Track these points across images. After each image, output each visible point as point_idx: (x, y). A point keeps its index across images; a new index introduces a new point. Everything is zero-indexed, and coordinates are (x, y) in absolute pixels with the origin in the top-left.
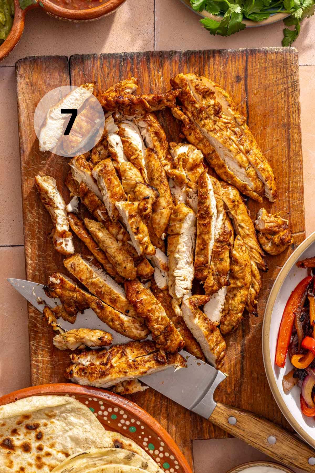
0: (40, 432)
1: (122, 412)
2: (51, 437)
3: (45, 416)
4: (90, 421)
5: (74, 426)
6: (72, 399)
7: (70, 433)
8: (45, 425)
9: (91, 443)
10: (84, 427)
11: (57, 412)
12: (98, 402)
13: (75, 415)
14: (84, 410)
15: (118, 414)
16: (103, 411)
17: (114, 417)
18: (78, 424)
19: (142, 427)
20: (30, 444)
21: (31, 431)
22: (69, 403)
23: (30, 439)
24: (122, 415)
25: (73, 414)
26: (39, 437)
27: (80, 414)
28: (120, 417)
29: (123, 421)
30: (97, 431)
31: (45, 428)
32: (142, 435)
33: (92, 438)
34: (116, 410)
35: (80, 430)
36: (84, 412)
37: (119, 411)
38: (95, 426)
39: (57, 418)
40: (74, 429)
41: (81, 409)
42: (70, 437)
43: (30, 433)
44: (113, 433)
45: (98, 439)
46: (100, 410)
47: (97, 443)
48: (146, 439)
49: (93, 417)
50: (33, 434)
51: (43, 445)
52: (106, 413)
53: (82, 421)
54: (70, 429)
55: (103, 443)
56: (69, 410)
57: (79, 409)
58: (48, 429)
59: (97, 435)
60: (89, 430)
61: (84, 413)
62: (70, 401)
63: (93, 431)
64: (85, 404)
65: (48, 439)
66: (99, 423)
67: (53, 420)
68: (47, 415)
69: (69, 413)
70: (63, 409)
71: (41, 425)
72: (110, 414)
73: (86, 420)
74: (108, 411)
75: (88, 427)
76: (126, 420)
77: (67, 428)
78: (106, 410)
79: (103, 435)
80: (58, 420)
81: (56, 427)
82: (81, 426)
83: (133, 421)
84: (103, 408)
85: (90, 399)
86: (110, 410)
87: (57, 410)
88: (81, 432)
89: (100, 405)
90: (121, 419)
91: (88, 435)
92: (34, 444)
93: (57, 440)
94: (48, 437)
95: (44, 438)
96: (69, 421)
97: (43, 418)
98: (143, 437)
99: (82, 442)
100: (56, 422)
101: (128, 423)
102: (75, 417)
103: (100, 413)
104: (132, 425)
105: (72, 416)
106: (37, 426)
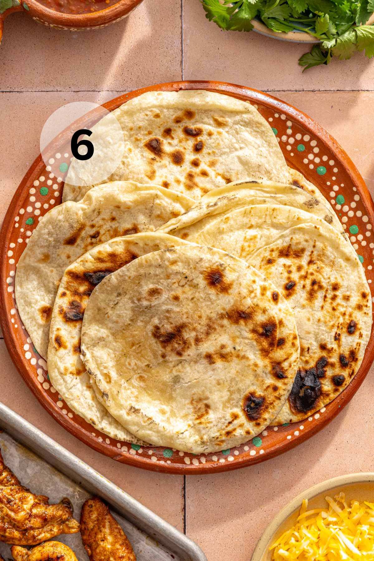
0: (201, 142)
1: (314, 143)
2: (214, 152)
3: (212, 122)
4: (269, 144)
5: (246, 145)
6: (253, 108)
7: (240, 153)
8: (210, 134)
9: (264, 173)
10: (260, 149)
11: (229, 120)
12: (285, 121)
13: (251, 132)
14: (264, 127)
15: (307, 144)
16: (289, 136)
17: (301, 148)
18: (253, 143)
19: (336, 170)
20: (184, 154)
21: (189, 137)
22: (247, 112)
23: (185, 148)
24: (313, 148)
25: (248, 129)
26: (198, 149)
27: (257, 132)
28: (309, 149)
29: (311, 156)
30: (275, 159)
31: (208, 138)
32: (332, 181)
33: (267, 166)
34: (307, 138)
35: (253, 152)
36: (264, 129)
37: (311, 140)
38: (274, 153)
39: (227, 129)
40: (246, 148)
41: (261, 124)
42: (239, 158)
43: (187, 140)
44: (293, 171)
45: (274, 171)
46: (285, 134)
47: (273, 175)
48: (336, 188)
49: (275, 140)
50: (191, 143)
51: (200, 160)
52: (292, 140)
53: (259, 141)
54: (241, 148)
55: (280, 176)
56: (245, 122)
57: (258, 124)
58: (212, 141)
59: (274, 165)
60: (265, 155)
61: (263, 132)
62: (250, 110)
63: (271, 159)
64: (267, 120)
65: (209, 154)
66: (279, 149)
67: (220, 130)
68: (216, 121)
69: (244, 126)
70: (238, 118)
71: (204, 132)
72: (297, 142)
73: (264, 142)
74: (295, 139)
75: (264, 150)
76: (316, 155)
77: (237, 146)
78: (293, 135)
79: (281, 167)
80: (227, 132)
81: (223, 141)
82: (256, 146)
83: (325, 158)
84: (289, 131)
85: (277, 115)
86: (299, 136)
87: (230, 117)
88: (255, 155)
89: (288, 128)
90: (310, 153)
91: (263, 161)
92: (189, 156)
93: (220, 158)
94: (210, 151)
95: (205, 151)
96: (242, 136)
97: (209, 124)
98: (333, 183)
99: (253, 168)
100: (225, 134)
101: (317, 160)
102: (251, 133)
103: (284, 138)
104: (322, 163)
105: (247, 131)
106: (198, 133)
